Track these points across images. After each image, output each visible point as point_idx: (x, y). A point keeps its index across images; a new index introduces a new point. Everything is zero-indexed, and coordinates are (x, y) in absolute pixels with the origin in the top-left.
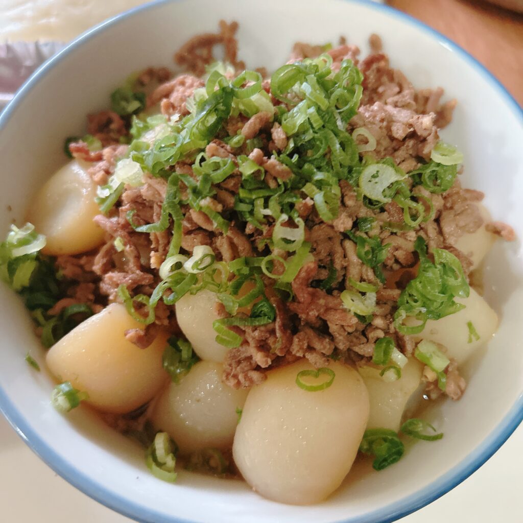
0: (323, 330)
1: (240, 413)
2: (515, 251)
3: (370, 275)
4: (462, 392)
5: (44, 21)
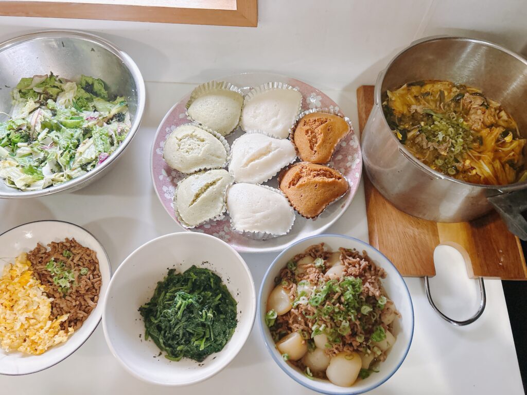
0: (351, 345)
1: (329, 364)
2: (401, 320)
3: (363, 332)
4: (385, 359)
5: (256, 224)
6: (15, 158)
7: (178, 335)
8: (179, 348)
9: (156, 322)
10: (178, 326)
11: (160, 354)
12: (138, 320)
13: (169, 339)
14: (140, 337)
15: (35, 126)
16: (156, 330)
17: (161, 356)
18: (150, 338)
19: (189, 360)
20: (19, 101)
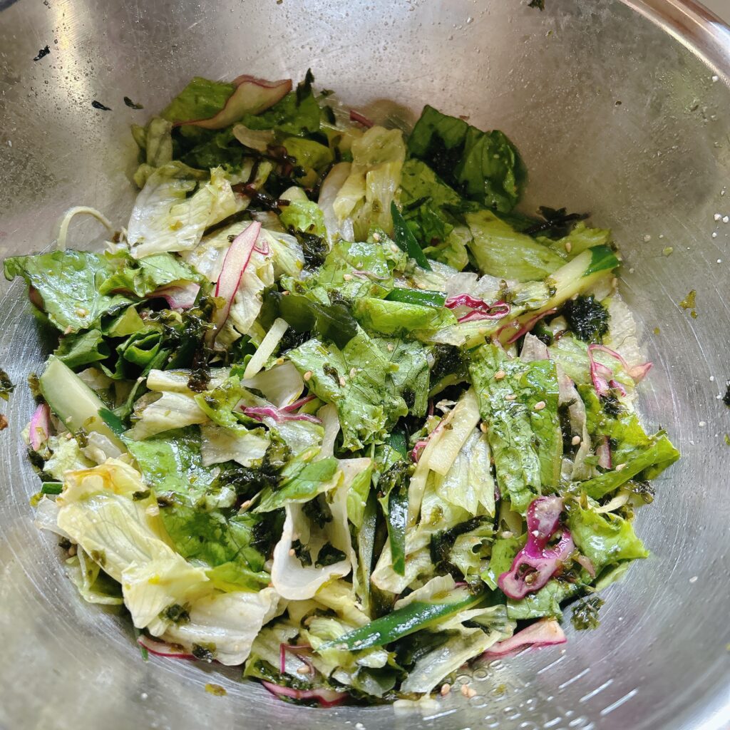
6: (126, 438)
15: (233, 301)
20: (161, 174)
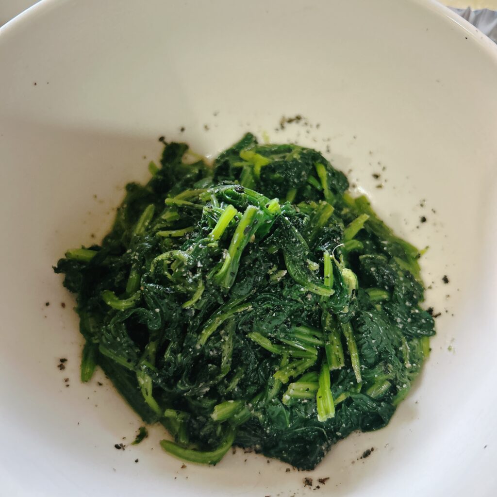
7: (217, 361)
8: (219, 413)
9: (123, 305)
10: (216, 322)
11: (142, 436)
12: (55, 305)
13: (177, 377)
14: (62, 367)
16: (123, 340)
17: (146, 443)
18: (99, 375)
19: (257, 463)
